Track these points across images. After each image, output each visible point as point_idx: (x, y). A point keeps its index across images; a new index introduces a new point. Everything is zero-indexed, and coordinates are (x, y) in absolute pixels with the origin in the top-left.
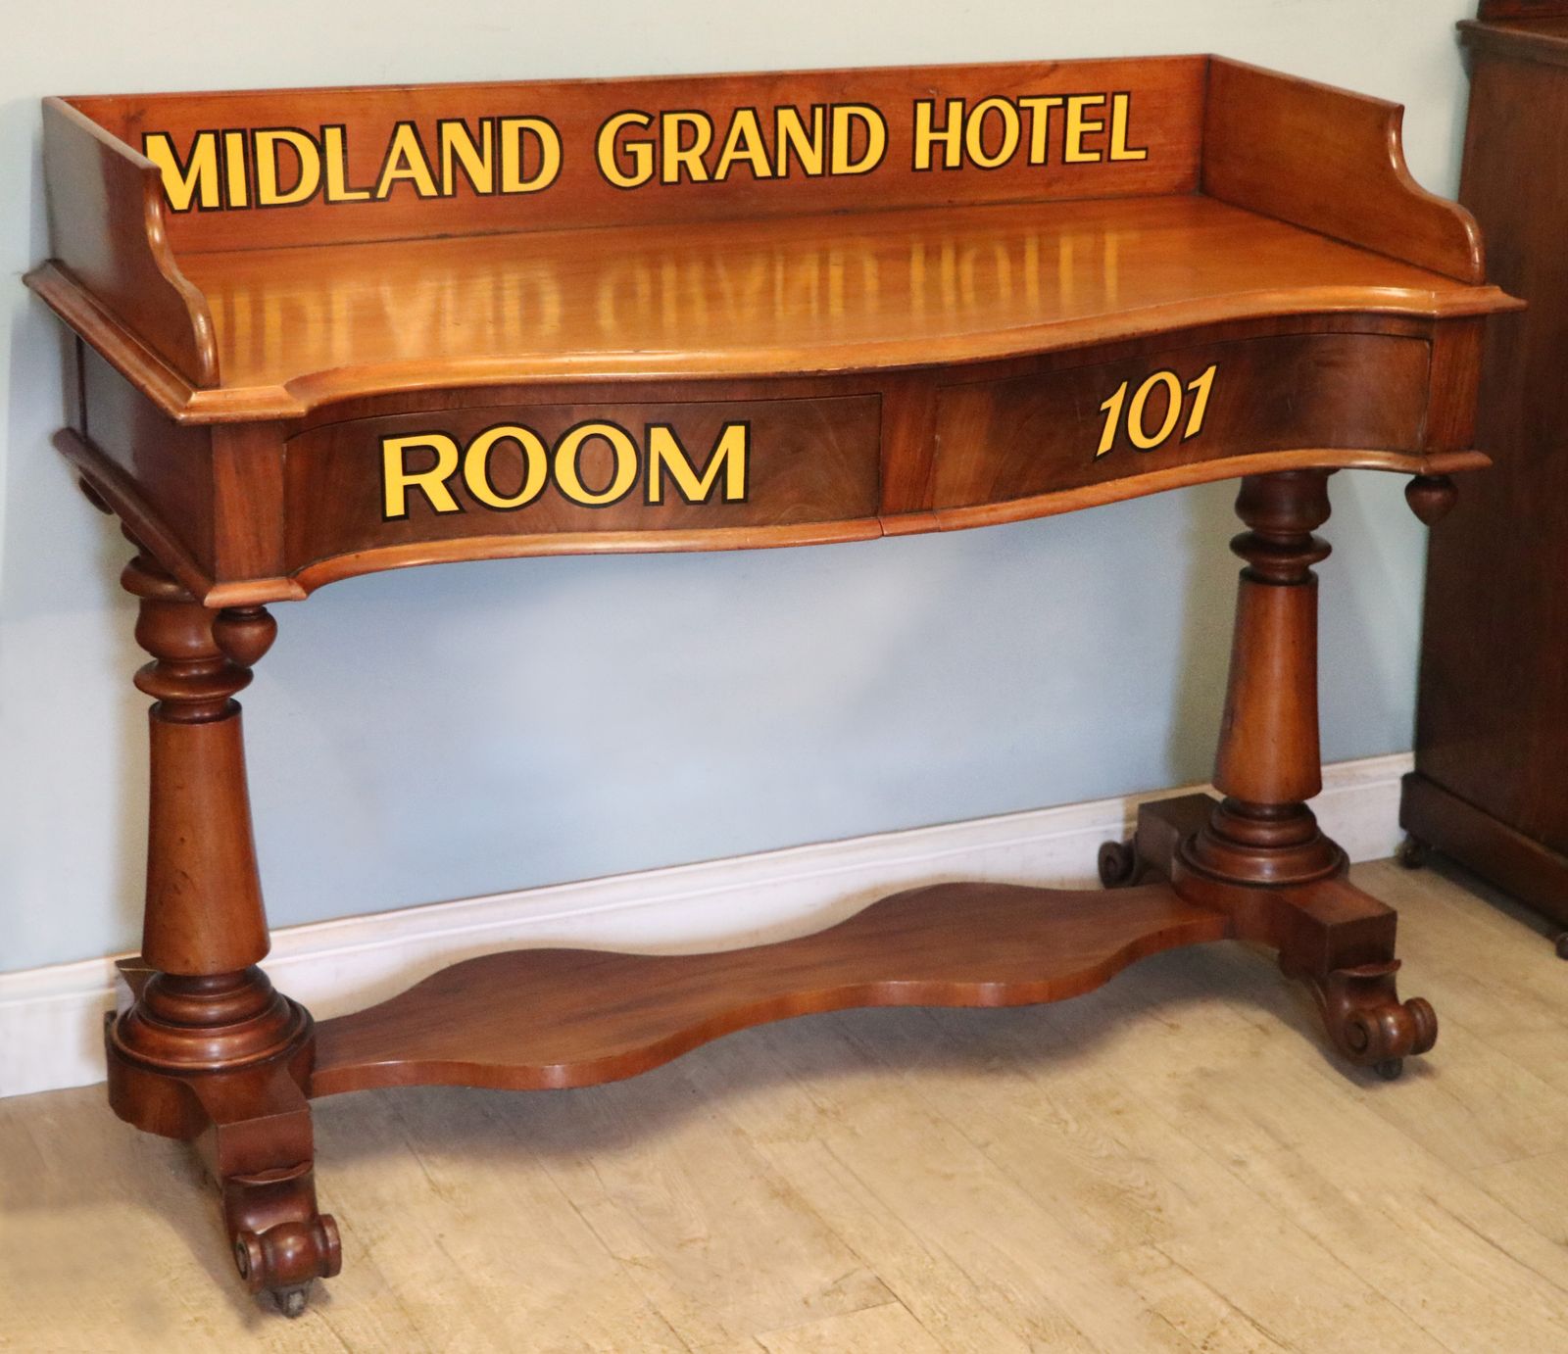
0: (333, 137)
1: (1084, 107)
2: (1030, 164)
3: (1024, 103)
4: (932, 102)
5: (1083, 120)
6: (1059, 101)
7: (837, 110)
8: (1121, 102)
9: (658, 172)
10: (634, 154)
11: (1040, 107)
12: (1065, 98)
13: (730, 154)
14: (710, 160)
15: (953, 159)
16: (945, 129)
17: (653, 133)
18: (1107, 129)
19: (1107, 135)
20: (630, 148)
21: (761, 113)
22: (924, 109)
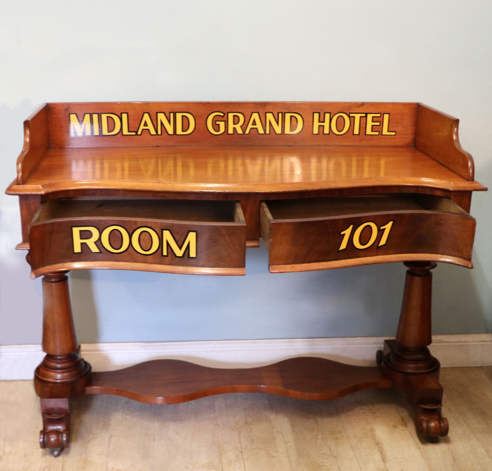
0: (124, 116)
1: (373, 117)
2: (353, 134)
3: (351, 115)
4: (319, 113)
5: (373, 121)
6: (364, 115)
7: (287, 114)
8: (386, 117)
9: (226, 131)
10: (219, 125)
11: (357, 117)
12: (366, 114)
13: (250, 126)
14: (244, 127)
15: (326, 131)
16: (324, 122)
17: (225, 118)
18: (381, 124)
19: (381, 126)
20: (217, 123)
21: (261, 114)
22: (316, 116)
